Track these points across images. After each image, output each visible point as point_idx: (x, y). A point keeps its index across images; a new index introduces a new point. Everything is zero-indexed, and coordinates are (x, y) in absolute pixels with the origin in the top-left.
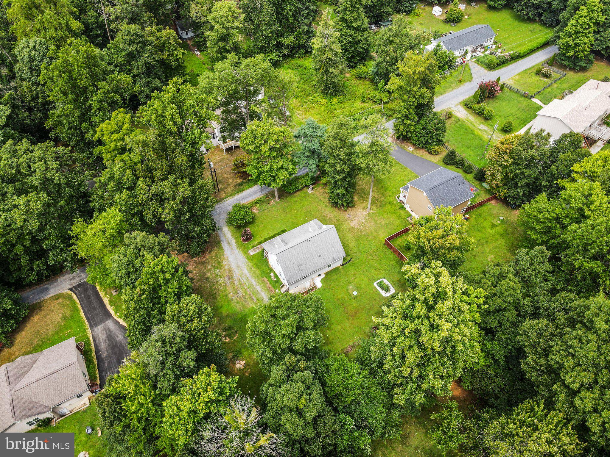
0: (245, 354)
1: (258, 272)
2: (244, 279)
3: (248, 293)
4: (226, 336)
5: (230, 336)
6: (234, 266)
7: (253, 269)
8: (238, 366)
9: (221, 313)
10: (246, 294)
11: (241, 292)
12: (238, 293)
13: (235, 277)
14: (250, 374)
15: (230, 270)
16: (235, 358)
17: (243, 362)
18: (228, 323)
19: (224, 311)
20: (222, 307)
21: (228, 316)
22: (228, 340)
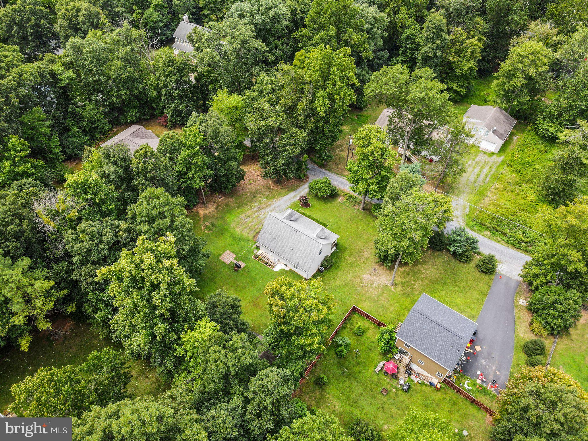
4: (207, 226)
6: (272, 206)
9: (226, 216)
11: (248, 220)
12: (246, 218)
15: (268, 206)
18: (219, 223)
19: (229, 217)
20: (232, 214)
21: (224, 221)
22: (203, 228)
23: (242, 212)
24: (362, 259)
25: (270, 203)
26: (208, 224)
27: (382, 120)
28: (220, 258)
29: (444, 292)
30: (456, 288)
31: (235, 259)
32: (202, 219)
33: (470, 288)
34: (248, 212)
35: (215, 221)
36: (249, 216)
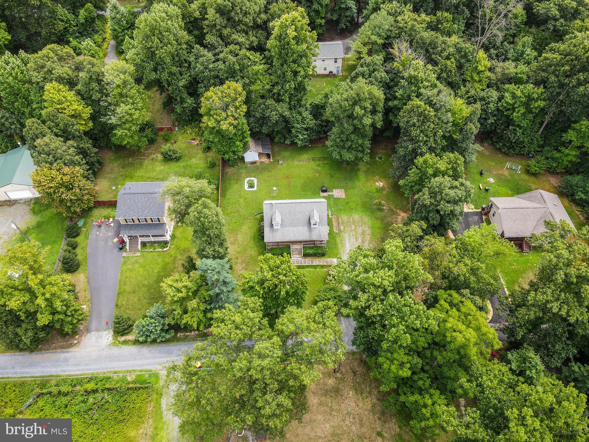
0: (373, 188)
1: (338, 240)
3: (354, 227)
4: (383, 206)
5: (380, 203)
7: (340, 245)
8: (382, 184)
9: (381, 223)
10: (356, 226)
11: (360, 230)
12: (363, 230)
14: (374, 176)
16: (382, 189)
17: (377, 184)
18: (379, 214)
19: (378, 224)
20: (379, 228)
21: (377, 219)
22: (383, 202)
23: (373, 234)
24: (239, 261)
26: (385, 207)
28: (343, 190)
29: (156, 271)
30: (146, 282)
31: (332, 195)
32: (394, 210)
33: (134, 292)
34: (368, 237)
35: (383, 214)
36: (363, 233)
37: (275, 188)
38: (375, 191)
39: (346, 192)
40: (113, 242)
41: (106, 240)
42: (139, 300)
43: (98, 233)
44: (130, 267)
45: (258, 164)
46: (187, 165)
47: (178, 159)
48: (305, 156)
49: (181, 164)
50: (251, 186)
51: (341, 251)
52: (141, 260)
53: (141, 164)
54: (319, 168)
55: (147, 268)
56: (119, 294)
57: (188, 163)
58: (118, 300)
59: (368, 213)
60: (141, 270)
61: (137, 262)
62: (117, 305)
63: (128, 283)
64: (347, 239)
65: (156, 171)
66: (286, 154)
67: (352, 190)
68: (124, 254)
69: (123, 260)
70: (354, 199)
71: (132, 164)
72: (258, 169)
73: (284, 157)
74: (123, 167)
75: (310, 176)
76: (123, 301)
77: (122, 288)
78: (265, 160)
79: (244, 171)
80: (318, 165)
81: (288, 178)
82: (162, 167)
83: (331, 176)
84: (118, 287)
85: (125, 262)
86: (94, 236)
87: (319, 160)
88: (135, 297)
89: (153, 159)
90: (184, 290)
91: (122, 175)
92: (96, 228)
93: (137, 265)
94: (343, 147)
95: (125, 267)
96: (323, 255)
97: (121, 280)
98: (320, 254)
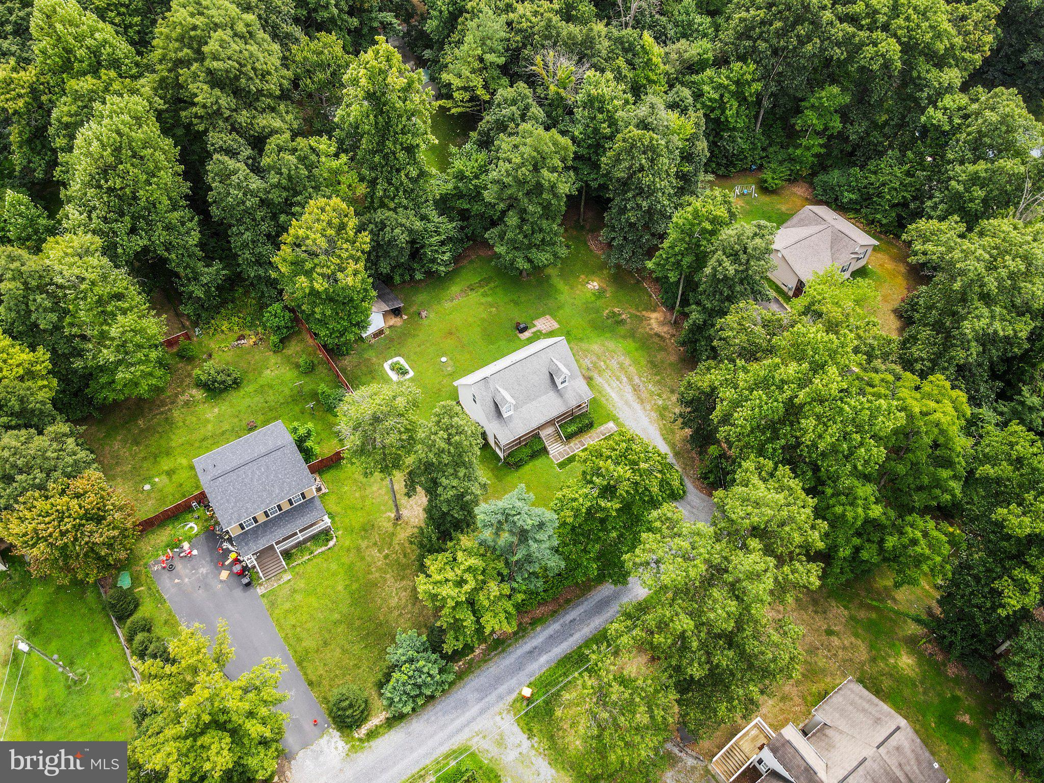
0: (589, 295)
2: (615, 384)
4: (620, 315)
5: (614, 313)
6: (637, 406)
7: (603, 399)
8: (595, 284)
9: (634, 341)
10: (605, 362)
11: (614, 364)
12: (618, 363)
13: (628, 389)
14: (579, 276)
15: (642, 401)
16: (602, 291)
17: (590, 286)
18: (622, 330)
19: (631, 345)
20: (636, 350)
21: (624, 337)
22: (616, 310)
23: (635, 362)
25: (648, 407)
26: (624, 316)
27: (867, 706)
28: (548, 316)
29: (340, 588)
30: (336, 616)
31: (539, 331)
32: (638, 314)
33: (326, 643)
34: (632, 370)
35: (628, 327)
36: (622, 367)
37: (444, 359)
38: (593, 298)
39: (554, 317)
40: (221, 581)
41: (204, 584)
42: (344, 651)
43: (177, 581)
44: (287, 605)
45: (387, 332)
46: (262, 386)
47: (237, 384)
48: (455, 289)
49: (249, 389)
50: (402, 372)
51: (610, 407)
52: (301, 584)
53: (169, 422)
54: (489, 299)
55: (320, 590)
56: (300, 663)
57: (261, 381)
58: (306, 674)
59: (608, 335)
60: (313, 601)
61: (294, 591)
62: (311, 683)
63: (304, 635)
64: (606, 386)
65: (208, 421)
66: (422, 297)
67: (561, 312)
68: (260, 590)
69: (264, 601)
70: (573, 323)
71: (150, 430)
72: (392, 340)
73: (422, 303)
74: (136, 443)
75: (484, 316)
76: (316, 669)
77: (299, 649)
78: (394, 321)
79: (371, 354)
80: (485, 295)
81: (451, 334)
82: (216, 410)
83: (516, 303)
84: (291, 653)
85: (273, 604)
86: (173, 590)
87: (481, 286)
88: (333, 650)
89: (187, 403)
90: (468, 577)
91: (145, 458)
92: (166, 575)
93: (298, 597)
94: (530, 246)
95: (277, 611)
96: (590, 426)
97: (286, 638)
98: (587, 425)
